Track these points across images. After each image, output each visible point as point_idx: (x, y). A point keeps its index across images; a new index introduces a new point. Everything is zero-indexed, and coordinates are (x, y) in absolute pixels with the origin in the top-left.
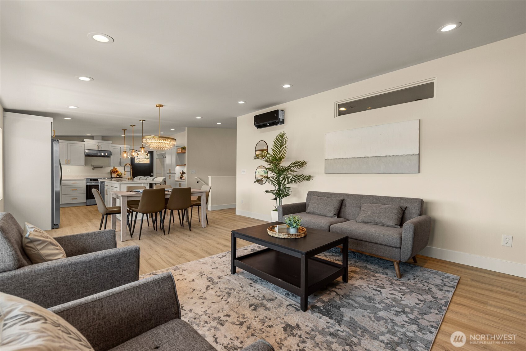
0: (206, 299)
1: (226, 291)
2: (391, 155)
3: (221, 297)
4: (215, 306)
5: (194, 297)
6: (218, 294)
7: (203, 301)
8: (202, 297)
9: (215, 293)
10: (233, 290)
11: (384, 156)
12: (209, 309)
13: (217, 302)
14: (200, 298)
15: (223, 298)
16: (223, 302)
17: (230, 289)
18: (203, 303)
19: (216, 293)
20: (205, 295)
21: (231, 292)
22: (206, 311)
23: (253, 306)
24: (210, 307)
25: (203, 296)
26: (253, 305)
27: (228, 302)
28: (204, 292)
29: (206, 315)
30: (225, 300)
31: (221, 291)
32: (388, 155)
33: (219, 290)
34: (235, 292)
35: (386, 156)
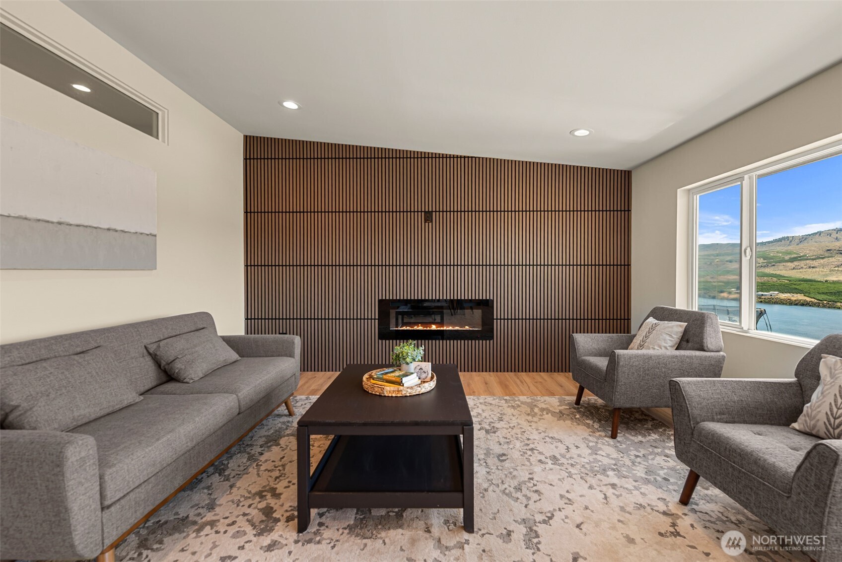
0: (562, 496)
1: (519, 495)
2: (119, 228)
3: (535, 488)
4: (553, 477)
5: (582, 509)
6: (535, 497)
7: (567, 495)
8: (567, 501)
9: (540, 499)
10: (507, 491)
11: (104, 229)
12: (563, 479)
13: (545, 483)
14: (570, 502)
15: (532, 485)
16: (536, 480)
17: (509, 495)
18: (568, 492)
19: (538, 498)
20: (561, 503)
21: (512, 489)
22: (568, 477)
23: (501, 459)
24: (559, 479)
25: (565, 503)
26: (499, 460)
27: (530, 474)
28: (560, 510)
29: (570, 472)
30: (531, 481)
31: (528, 499)
32: (113, 227)
33: (530, 502)
34: (506, 486)
35: (109, 229)
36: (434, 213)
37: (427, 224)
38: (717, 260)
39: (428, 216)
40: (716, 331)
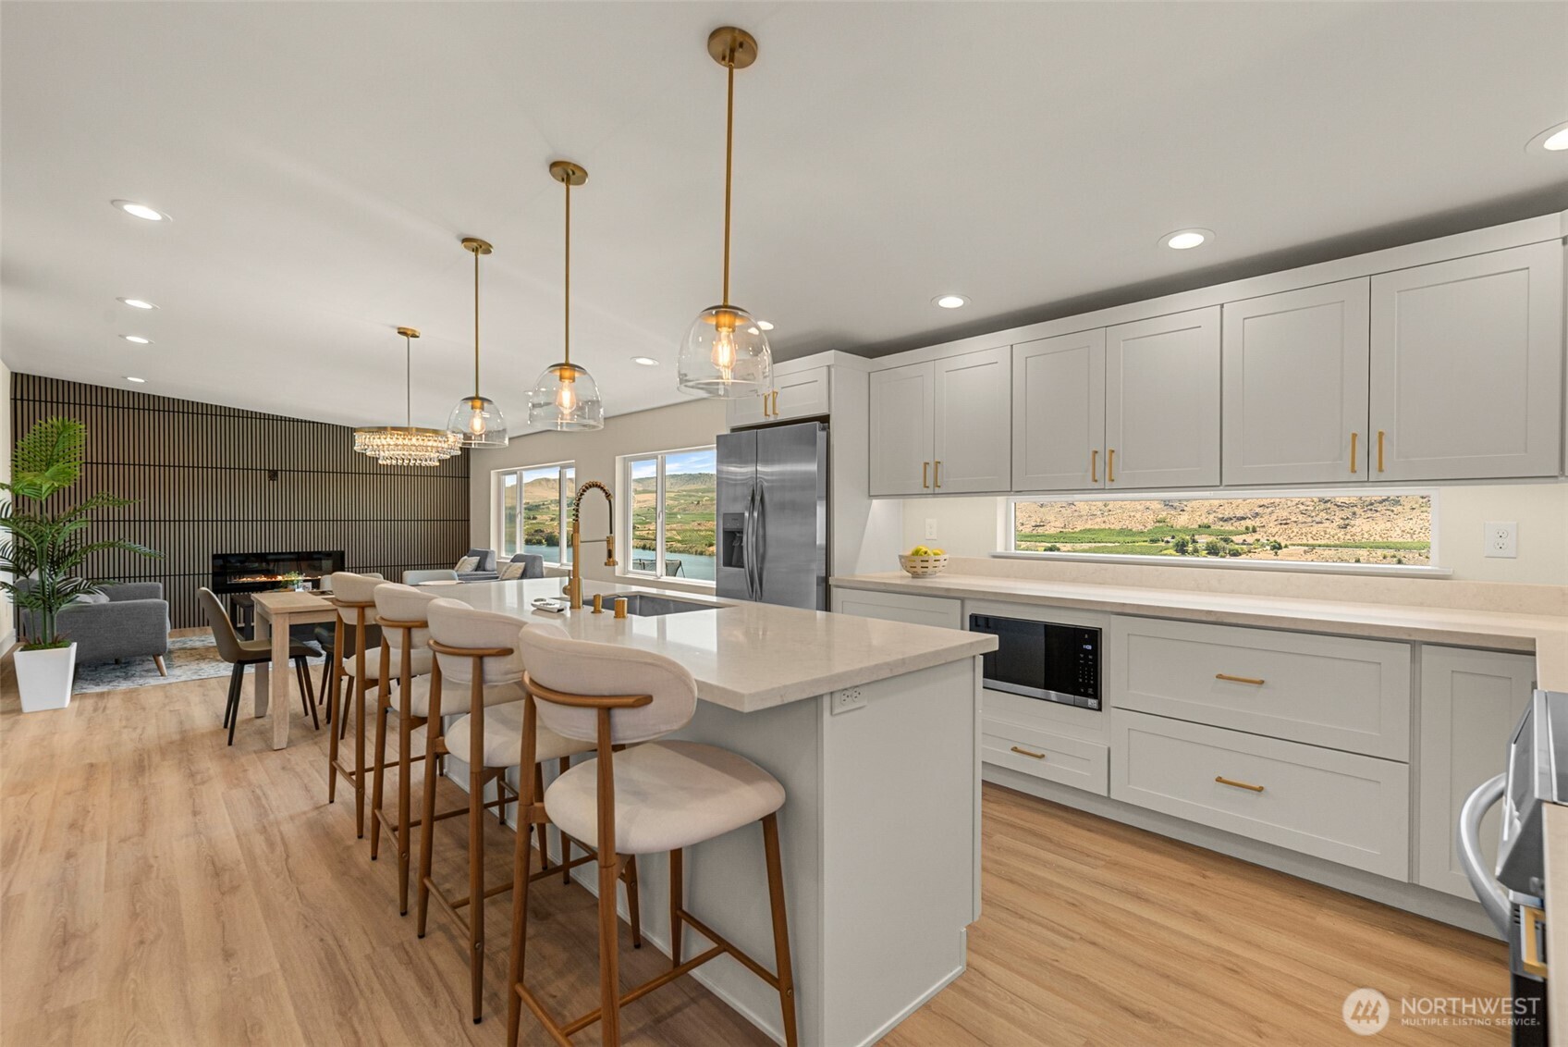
36: (279, 472)
37: (271, 482)
38: (707, 498)
39: (273, 475)
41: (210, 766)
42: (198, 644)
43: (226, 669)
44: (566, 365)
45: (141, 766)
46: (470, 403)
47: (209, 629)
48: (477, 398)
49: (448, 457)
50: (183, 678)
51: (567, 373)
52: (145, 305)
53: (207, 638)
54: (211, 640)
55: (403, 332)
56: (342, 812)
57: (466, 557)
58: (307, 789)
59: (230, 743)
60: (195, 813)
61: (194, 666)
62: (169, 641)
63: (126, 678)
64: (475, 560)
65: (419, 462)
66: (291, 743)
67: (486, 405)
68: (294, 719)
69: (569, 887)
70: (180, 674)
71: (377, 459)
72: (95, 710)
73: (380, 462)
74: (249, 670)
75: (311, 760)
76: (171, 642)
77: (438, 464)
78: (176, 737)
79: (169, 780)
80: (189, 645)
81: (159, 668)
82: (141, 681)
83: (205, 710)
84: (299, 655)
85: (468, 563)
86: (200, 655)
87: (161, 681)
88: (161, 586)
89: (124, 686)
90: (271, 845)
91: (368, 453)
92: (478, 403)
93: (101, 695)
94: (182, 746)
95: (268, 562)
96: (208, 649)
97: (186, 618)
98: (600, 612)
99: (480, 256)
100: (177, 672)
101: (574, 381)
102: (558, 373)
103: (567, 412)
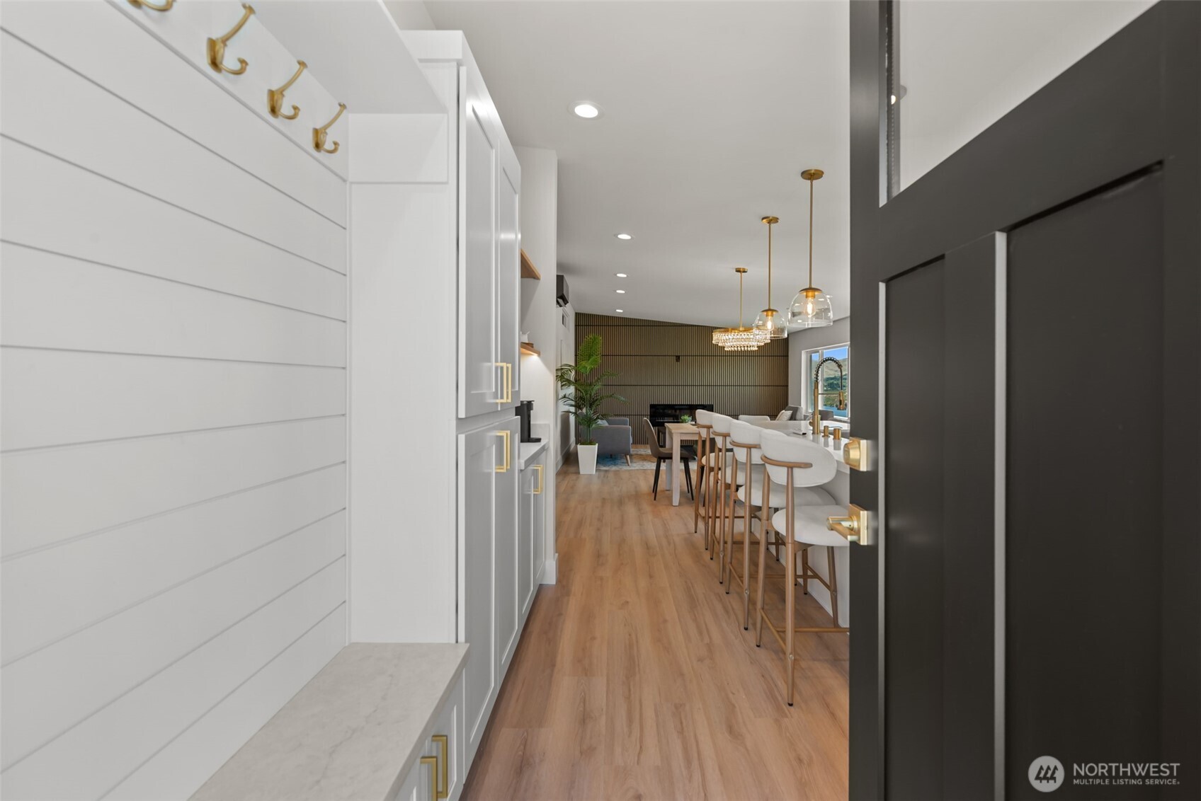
36: (681, 357)
37: (677, 363)
39: (678, 358)
40: (801, 414)
41: (646, 507)
42: (643, 453)
43: (653, 466)
44: (811, 289)
45: (621, 502)
46: (765, 313)
47: (648, 446)
48: (769, 310)
49: (763, 344)
50: (637, 468)
51: (810, 294)
52: (624, 276)
53: (647, 451)
54: (649, 452)
55: (738, 271)
56: (699, 538)
57: (784, 411)
58: (686, 525)
59: (655, 499)
60: (641, 525)
61: (641, 463)
62: (631, 450)
63: (615, 465)
64: (789, 413)
65: (746, 348)
66: (680, 504)
67: (774, 313)
68: (682, 493)
69: (807, 596)
70: (636, 466)
71: (724, 347)
72: (604, 476)
73: (726, 349)
74: (663, 466)
75: (688, 512)
76: (633, 450)
77: (757, 349)
78: (634, 493)
79: (631, 510)
80: (639, 453)
81: (627, 462)
82: (620, 467)
83: (646, 484)
84: (685, 460)
85: (786, 414)
86: (644, 458)
87: (628, 468)
88: (628, 419)
89: (614, 468)
90: (669, 543)
91: (719, 345)
92: (770, 313)
93: (606, 471)
94: (636, 497)
95: (676, 410)
96: (647, 455)
97: (639, 440)
98: (827, 436)
99: (772, 225)
100: (634, 465)
101: (814, 297)
102: (805, 294)
103: (810, 316)
